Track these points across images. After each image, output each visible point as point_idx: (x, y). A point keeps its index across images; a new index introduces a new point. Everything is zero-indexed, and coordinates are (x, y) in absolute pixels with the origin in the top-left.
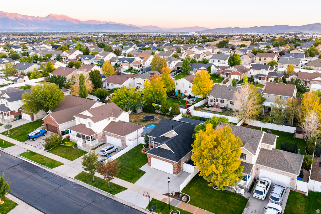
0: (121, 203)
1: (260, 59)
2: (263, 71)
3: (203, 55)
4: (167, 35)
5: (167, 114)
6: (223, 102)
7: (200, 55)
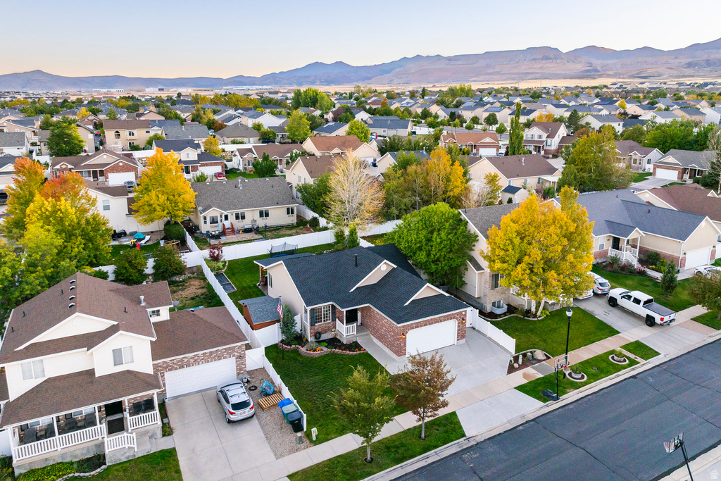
0: (505, 432)
1: (118, 135)
2: (188, 154)
6: (243, 217)
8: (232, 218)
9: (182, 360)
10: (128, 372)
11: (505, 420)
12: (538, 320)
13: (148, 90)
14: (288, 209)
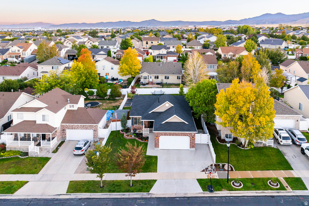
0: (168, 198)
1: (147, 43)
2: (163, 51)
3: (88, 42)
4: (8, 30)
5: (105, 98)
6: (158, 78)
7: (85, 42)
8: (153, 78)
9: (72, 126)
10: (47, 124)
11: (174, 193)
12: (244, 150)
13: (189, 26)
14: (178, 77)
